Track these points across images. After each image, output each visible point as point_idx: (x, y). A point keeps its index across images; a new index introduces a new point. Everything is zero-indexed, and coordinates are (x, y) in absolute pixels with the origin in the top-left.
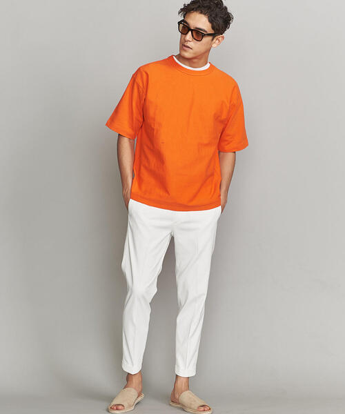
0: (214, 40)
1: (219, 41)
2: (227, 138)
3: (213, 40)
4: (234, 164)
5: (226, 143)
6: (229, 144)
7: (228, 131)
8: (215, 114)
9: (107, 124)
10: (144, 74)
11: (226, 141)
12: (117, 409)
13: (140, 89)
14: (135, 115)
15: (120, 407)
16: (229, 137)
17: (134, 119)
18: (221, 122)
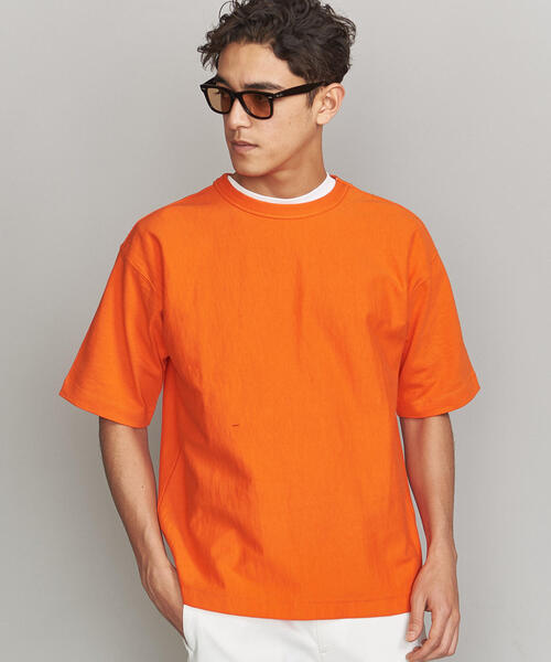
0: (317, 103)
1: (333, 103)
2: (417, 379)
3: (310, 103)
4: (452, 444)
5: (418, 392)
6: (424, 393)
7: (416, 361)
8: (369, 317)
9: (63, 393)
10: (149, 240)
11: (419, 386)
13: (145, 285)
14: (136, 359)
16: (423, 375)
17: (136, 372)
18: (393, 336)
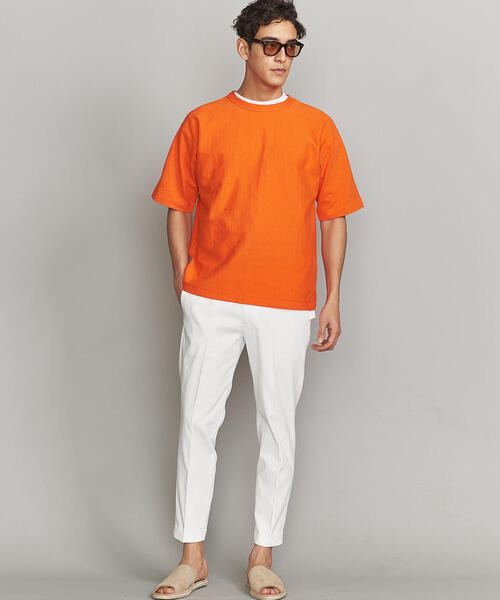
2: (328, 198)
5: (329, 205)
7: (326, 189)
11: (328, 202)
12: (164, 593)
15: (169, 590)
